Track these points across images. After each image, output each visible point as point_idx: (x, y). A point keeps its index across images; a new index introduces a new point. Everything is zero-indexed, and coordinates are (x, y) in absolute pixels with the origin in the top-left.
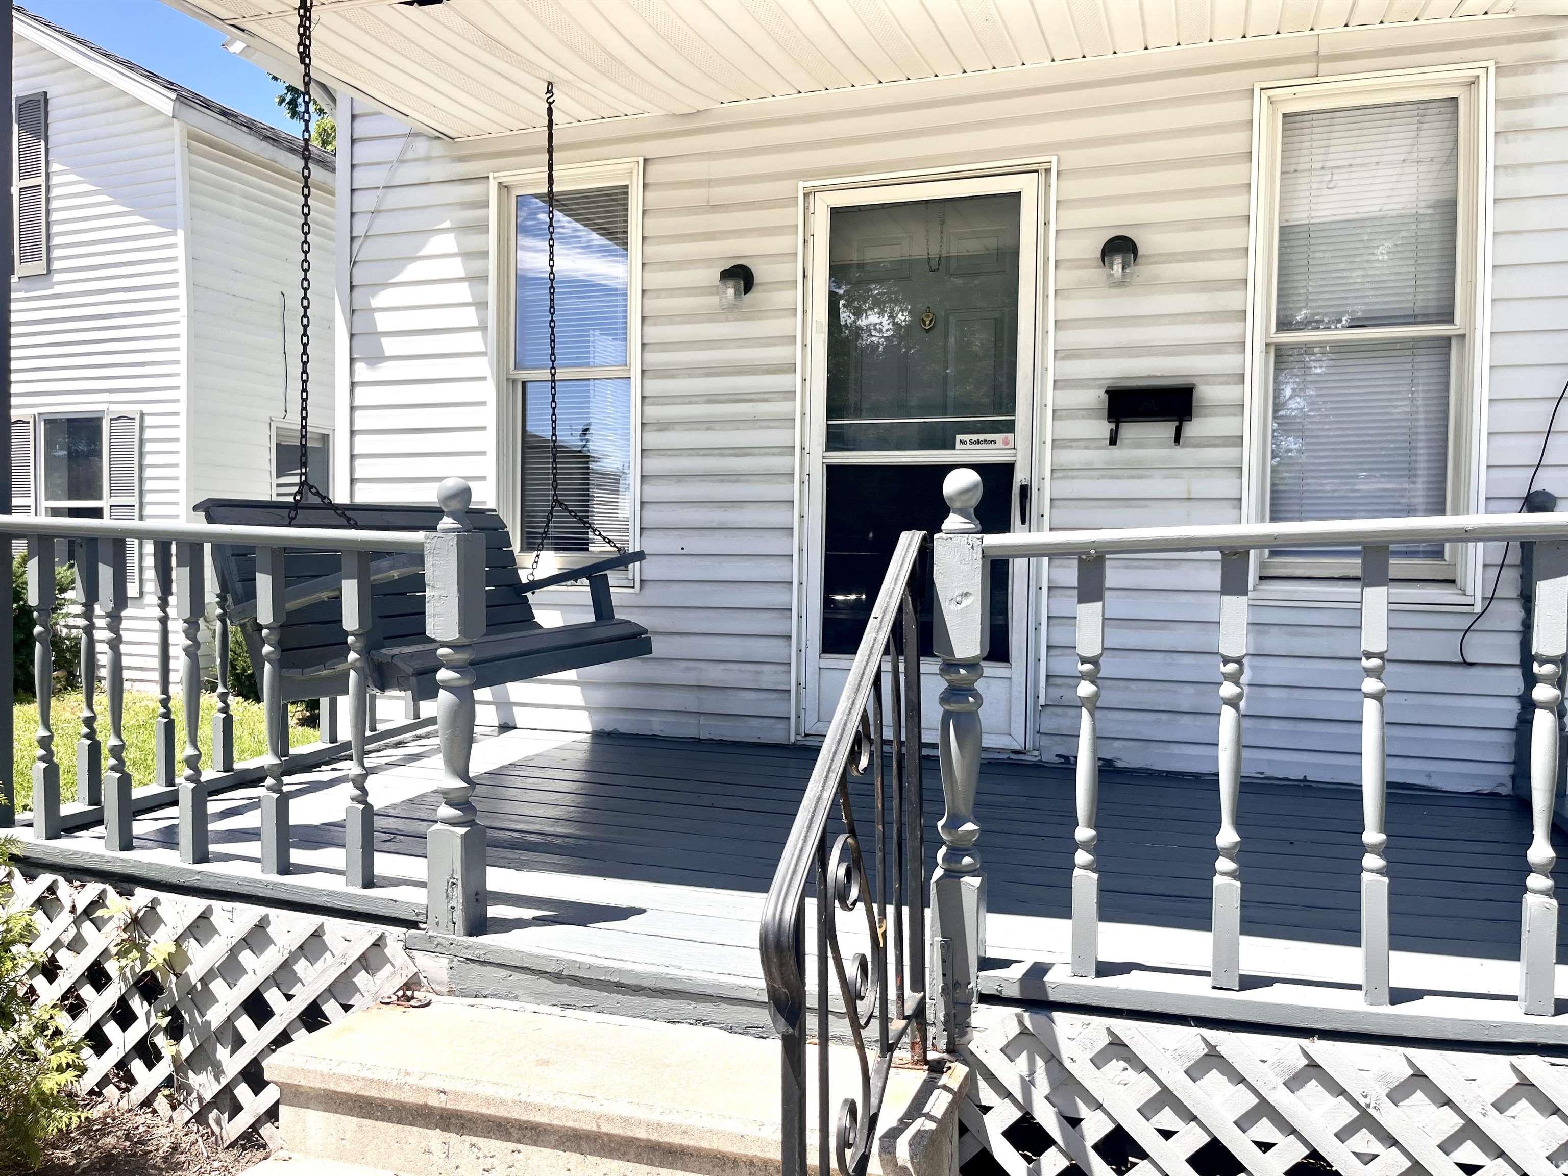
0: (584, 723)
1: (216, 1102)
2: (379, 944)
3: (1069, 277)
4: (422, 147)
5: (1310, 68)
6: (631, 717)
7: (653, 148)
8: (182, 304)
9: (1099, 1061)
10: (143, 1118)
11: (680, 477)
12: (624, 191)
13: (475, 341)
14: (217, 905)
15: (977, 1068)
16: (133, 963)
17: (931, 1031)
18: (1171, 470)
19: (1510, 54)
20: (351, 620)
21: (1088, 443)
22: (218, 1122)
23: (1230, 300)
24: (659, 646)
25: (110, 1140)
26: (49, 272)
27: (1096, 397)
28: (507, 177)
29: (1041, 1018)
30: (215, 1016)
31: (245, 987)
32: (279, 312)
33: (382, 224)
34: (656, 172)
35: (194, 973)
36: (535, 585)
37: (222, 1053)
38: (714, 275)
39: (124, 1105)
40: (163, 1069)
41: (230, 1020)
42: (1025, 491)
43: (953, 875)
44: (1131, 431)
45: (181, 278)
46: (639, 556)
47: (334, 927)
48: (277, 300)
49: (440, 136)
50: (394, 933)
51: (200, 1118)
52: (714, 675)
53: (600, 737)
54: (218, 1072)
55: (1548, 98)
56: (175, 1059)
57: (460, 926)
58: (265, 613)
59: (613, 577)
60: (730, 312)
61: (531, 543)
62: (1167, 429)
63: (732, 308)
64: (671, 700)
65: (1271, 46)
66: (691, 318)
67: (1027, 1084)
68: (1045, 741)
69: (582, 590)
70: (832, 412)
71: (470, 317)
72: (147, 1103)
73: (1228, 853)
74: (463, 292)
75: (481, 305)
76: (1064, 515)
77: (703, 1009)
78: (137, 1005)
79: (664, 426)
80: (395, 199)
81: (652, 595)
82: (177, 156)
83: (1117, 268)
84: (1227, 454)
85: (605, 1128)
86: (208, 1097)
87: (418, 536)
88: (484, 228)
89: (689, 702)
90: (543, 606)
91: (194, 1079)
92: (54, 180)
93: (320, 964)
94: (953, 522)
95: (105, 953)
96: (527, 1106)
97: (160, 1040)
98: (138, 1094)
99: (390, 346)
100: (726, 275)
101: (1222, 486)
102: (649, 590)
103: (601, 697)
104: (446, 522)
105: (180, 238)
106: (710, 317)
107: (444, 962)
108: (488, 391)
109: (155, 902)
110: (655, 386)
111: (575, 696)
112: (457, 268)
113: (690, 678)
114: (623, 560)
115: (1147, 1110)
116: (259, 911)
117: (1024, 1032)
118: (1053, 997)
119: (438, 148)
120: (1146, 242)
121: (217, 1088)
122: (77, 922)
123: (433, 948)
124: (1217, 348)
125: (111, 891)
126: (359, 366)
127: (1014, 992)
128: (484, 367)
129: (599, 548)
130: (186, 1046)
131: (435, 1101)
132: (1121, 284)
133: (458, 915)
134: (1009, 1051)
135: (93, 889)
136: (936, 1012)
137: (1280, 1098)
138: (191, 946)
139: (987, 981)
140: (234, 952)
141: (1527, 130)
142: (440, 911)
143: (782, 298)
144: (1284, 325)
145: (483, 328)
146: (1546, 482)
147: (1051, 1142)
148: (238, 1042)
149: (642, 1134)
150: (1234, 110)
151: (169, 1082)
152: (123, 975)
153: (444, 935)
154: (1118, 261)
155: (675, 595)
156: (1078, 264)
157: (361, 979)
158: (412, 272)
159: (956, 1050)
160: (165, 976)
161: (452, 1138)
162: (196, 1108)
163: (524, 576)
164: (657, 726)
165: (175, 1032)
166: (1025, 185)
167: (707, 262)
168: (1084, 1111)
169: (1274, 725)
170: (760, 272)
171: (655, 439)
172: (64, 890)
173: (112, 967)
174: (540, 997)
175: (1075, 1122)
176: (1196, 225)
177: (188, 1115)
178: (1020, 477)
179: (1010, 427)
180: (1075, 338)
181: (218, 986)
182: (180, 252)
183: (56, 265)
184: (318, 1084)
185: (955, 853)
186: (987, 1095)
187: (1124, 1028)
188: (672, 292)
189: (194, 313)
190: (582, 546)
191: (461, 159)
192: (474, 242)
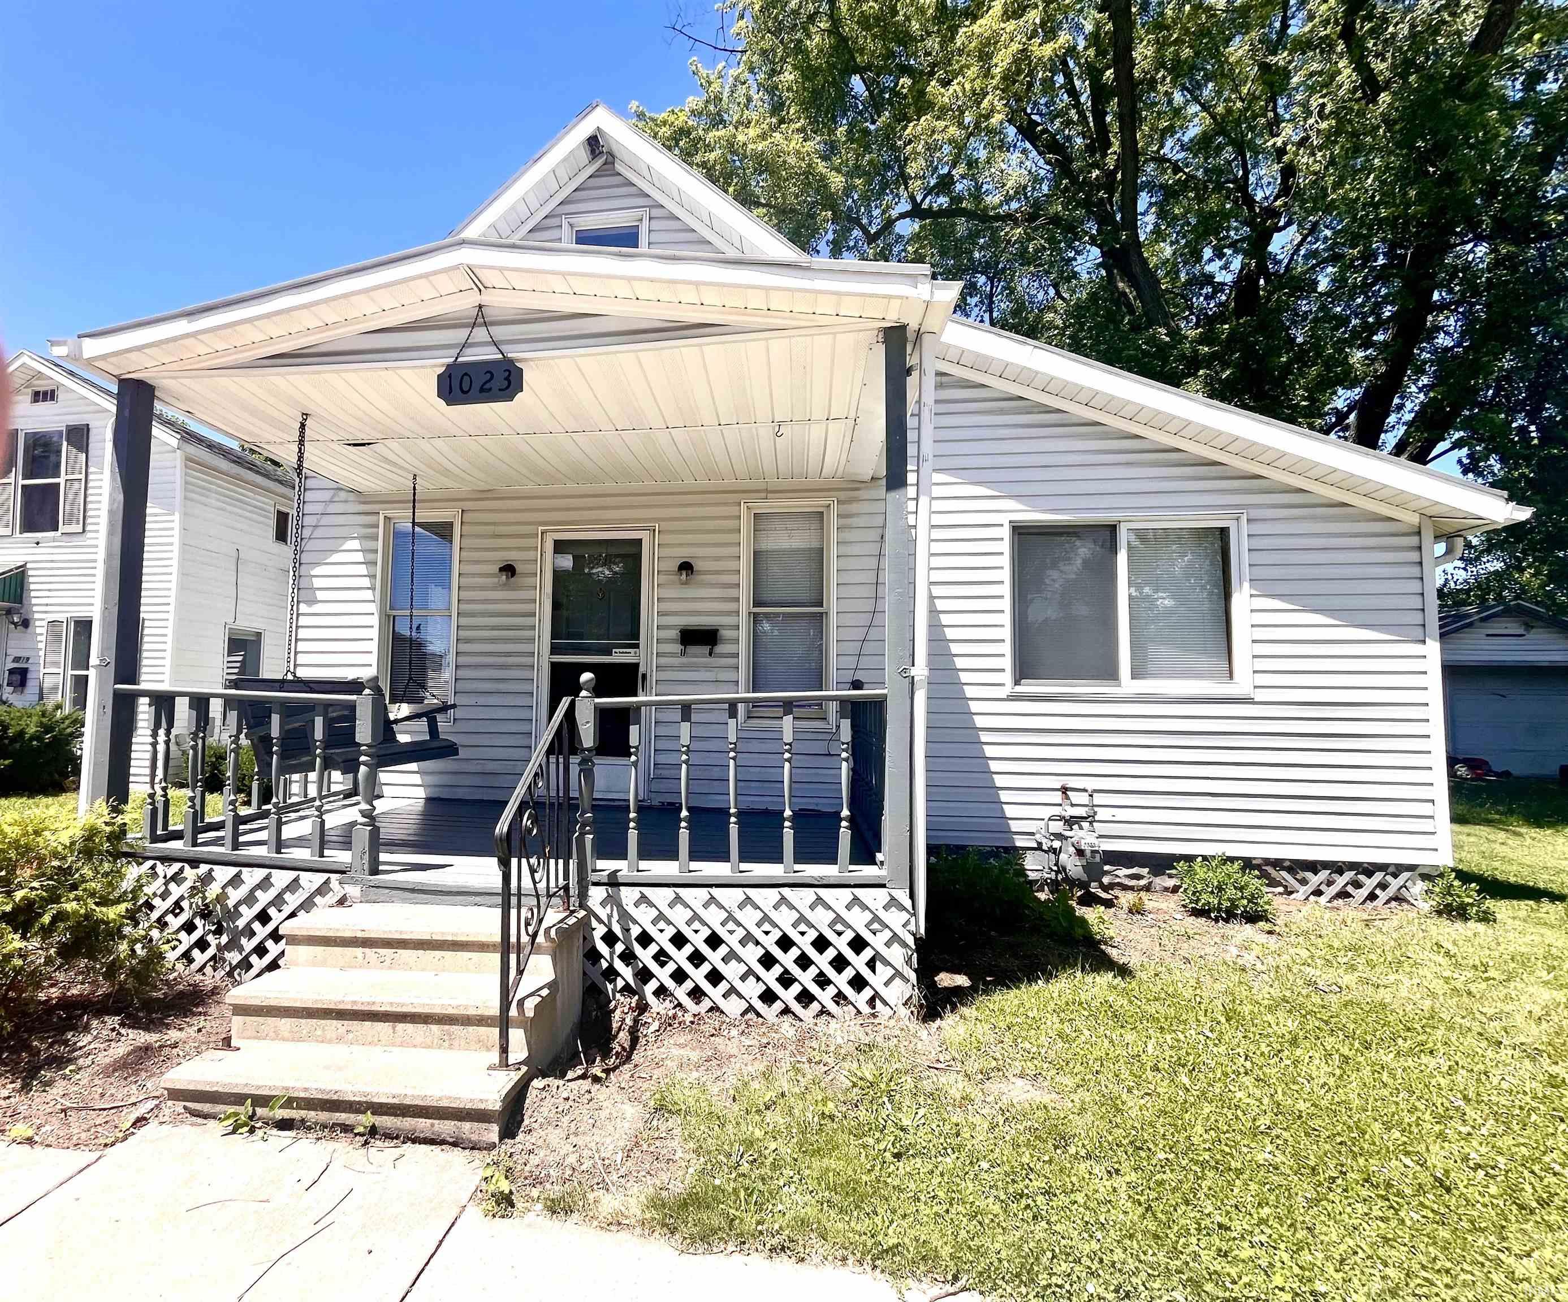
0: (421, 793)
1: (238, 965)
2: (327, 882)
3: (663, 578)
4: (343, 495)
5: (763, 495)
6: (447, 789)
7: (468, 505)
8: (175, 555)
9: (637, 905)
10: (199, 977)
11: (477, 666)
12: (451, 524)
13: (368, 595)
14: (245, 870)
15: (591, 913)
16: (198, 900)
17: (572, 900)
18: (708, 667)
19: (843, 495)
20: (319, 734)
21: (672, 655)
22: (239, 975)
23: (732, 593)
24: (462, 753)
25: (181, 987)
26: (84, 531)
27: (674, 634)
28: (390, 513)
29: (615, 889)
30: (241, 923)
31: (257, 908)
32: (234, 560)
33: (319, 533)
34: (467, 517)
35: (231, 903)
36: (397, 721)
37: (244, 941)
38: (495, 568)
39: (187, 972)
40: (211, 952)
41: (248, 925)
42: (644, 676)
43: (582, 834)
44: (692, 649)
45: (176, 540)
46: (454, 706)
47: (305, 876)
48: (235, 554)
49: (352, 491)
50: (334, 877)
51: (230, 974)
52: (491, 767)
53: (428, 800)
54: (241, 949)
55: (858, 515)
56: (218, 946)
57: (367, 872)
58: (275, 732)
59: (439, 717)
60: (505, 587)
61: (393, 701)
62: (706, 649)
63: (505, 585)
64: (467, 781)
65: (748, 484)
66: (483, 588)
67: (610, 917)
68: (653, 795)
69: (423, 724)
70: (554, 636)
71: (366, 582)
72: (201, 970)
73: (684, 820)
74: (363, 570)
75: (373, 577)
76: (662, 688)
77: (478, 899)
78: (198, 922)
79: (468, 641)
80: (325, 520)
81: (460, 727)
82: (178, 471)
83: (684, 576)
84: (731, 661)
85: (435, 937)
86: (234, 963)
87: (354, 697)
88: (375, 538)
89: (477, 781)
90: (401, 733)
91: (228, 955)
92: (91, 477)
93: (297, 894)
94: (584, 693)
95: (182, 898)
96: (401, 933)
97: (210, 938)
98: (195, 966)
99: (320, 595)
100: (501, 569)
101: (730, 676)
102: (458, 724)
103: (430, 779)
104: (367, 691)
105: (177, 517)
106: (494, 588)
107: (358, 888)
108: (375, 620)
109: (211, 870)
110: (463, 621)
111: (417, 779)
112: (359, 557)
113: (479, 769)
114: (444, 708)
115: (654, 922)
116: (266, 871)
117: (609, 896)
118: (620, 881)
119: (351, 497)
120: (698, 565)
121: (240, 957)
122: (166, 884)
123: (355, 882)
124: (729, 613)
125: (187, 867)
126: (302, 605)
127: (606, 880)
128: (373, 608)
129: (431, 701)
130: (224, 939)
131: (360, 935)
132: (686, 583)
133: (366, 867)
134: (603, 904)
135: (176, 867)
136: (574, 891)
137: (701, 911)
138: (230, 890)
139: (594, 877)
140: (252, 891)
141: (850, 527)
142: (357, 865)
143: (529, 581)
144: (757, 604)
145: (373, 588)
146: (860, 676)
147: (619, 939)
148: (252, 934)
149: (450, 938)
150: (733, 510)
151: (213, 958)
152: (191, 907)
153: (359, 876)
154: (684, 573)
155: (472, 727)
156: (667, 573)
157: (318, 899)
158: (335, 558)
159: (582, 906)
160: (215, 906)
161: (367, 950)
162: (228, 969)
163: (392, 717)
164: (461, 794)
165: (219, 932)
166: (644, 536)
167: (494, 562)
168: (631, 925)
169: (753, 784)
170: (519, 568)
171: (464, 647)
172: (160, 868)
173: (185, 904)
174: (404, 900)
175: (628, 930)
176: (718, 559)
177: (223, 973)
178: (642, 670)
179: (637, 646)
180: (666, 606)
181: (243, 909)
182: (176, 525)
183: (88, 528)
184: (305, 933)
185: (584, 825)
186: (594, 923)
187: (646, 890)
188: (474, 575)
189: (183, 560)
190: (421, 700)
191: (364, 503)
192: (370, 544)
